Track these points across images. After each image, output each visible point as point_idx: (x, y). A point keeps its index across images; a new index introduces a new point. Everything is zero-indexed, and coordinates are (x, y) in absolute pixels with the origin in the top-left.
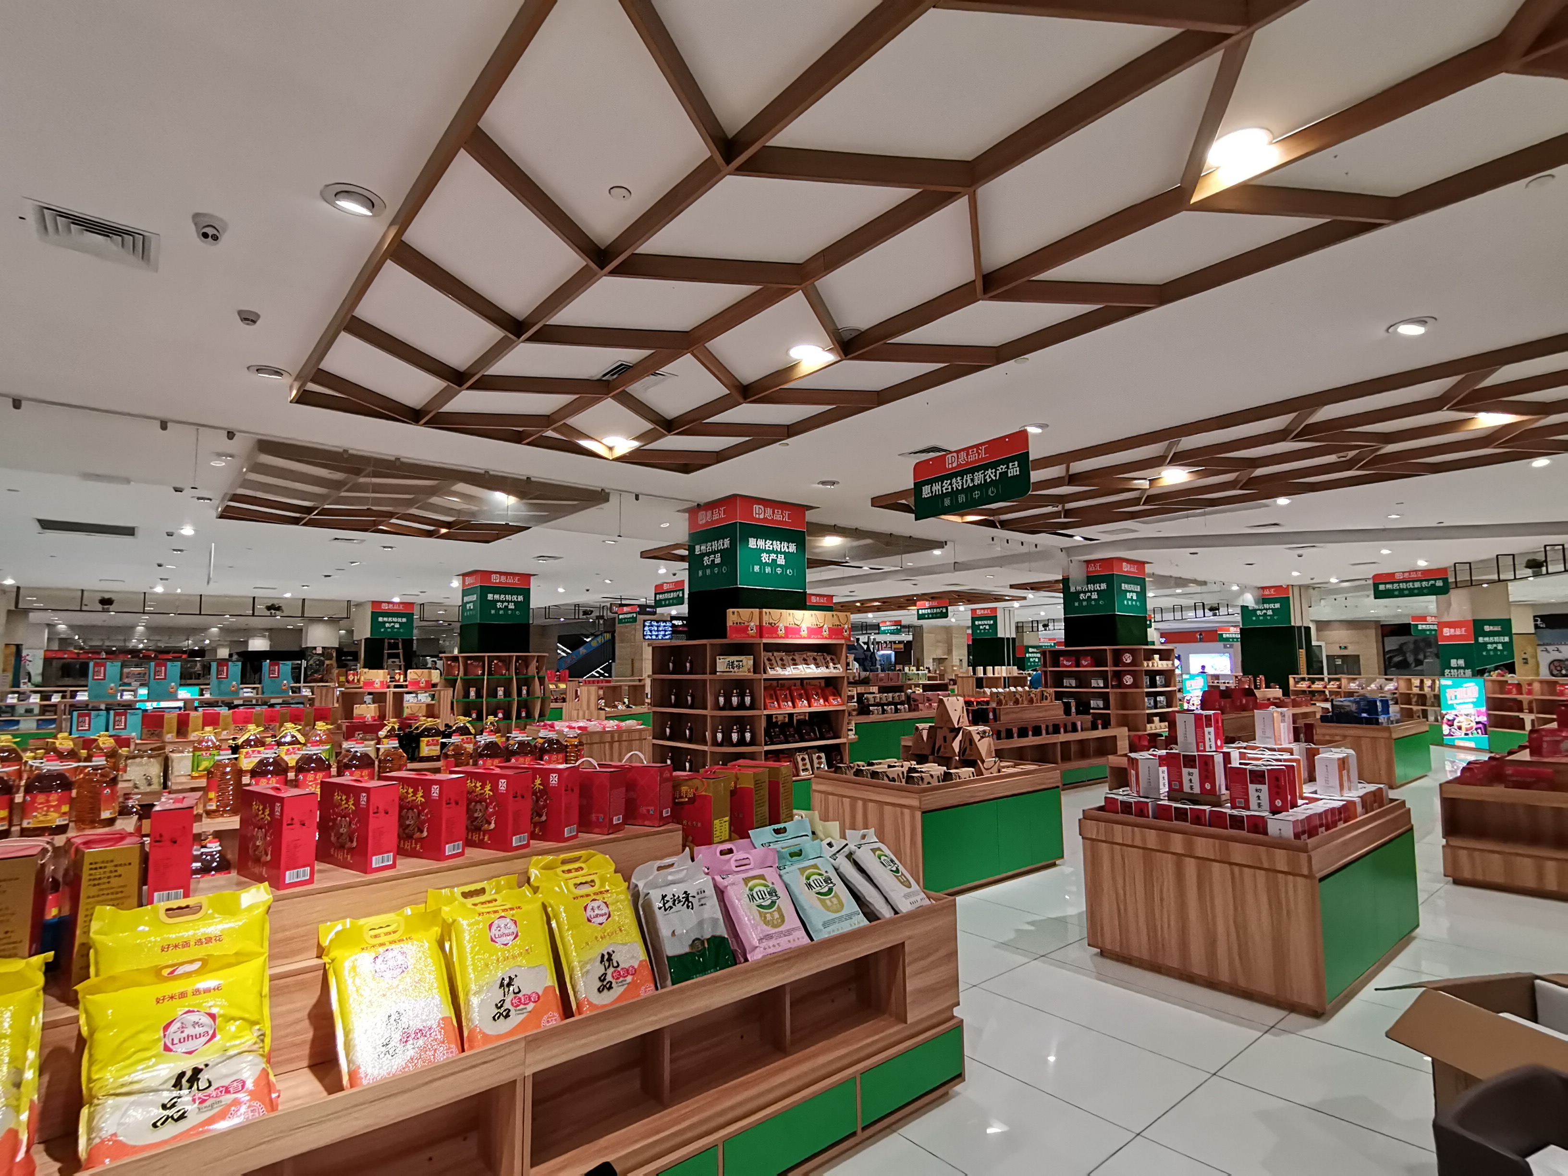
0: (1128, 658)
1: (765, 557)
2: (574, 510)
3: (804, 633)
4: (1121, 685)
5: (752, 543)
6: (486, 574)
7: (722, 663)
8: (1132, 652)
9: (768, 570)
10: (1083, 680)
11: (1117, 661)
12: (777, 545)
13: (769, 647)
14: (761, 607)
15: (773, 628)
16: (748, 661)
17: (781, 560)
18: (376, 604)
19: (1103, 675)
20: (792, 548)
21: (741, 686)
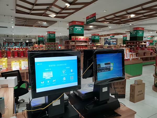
0: (138, 43)
1: (78, 29)
2: (54, 23)
3: (82, 39)
4: (136, 47)
5: (76, 27)
6: (49, 32)
7: (71, 43)
8: (139, 42)
9: (78, 31)
10: (131, 46)
11: (136, 43)
12: (79, 27)
13: (77, 41)
14: (76, 36)
15: (77, 39)
16: (74, 43)
17: (80, 30)
18: (39, 36)
19: (134, 45)
20: (82, 28)
21: (74, 46)
